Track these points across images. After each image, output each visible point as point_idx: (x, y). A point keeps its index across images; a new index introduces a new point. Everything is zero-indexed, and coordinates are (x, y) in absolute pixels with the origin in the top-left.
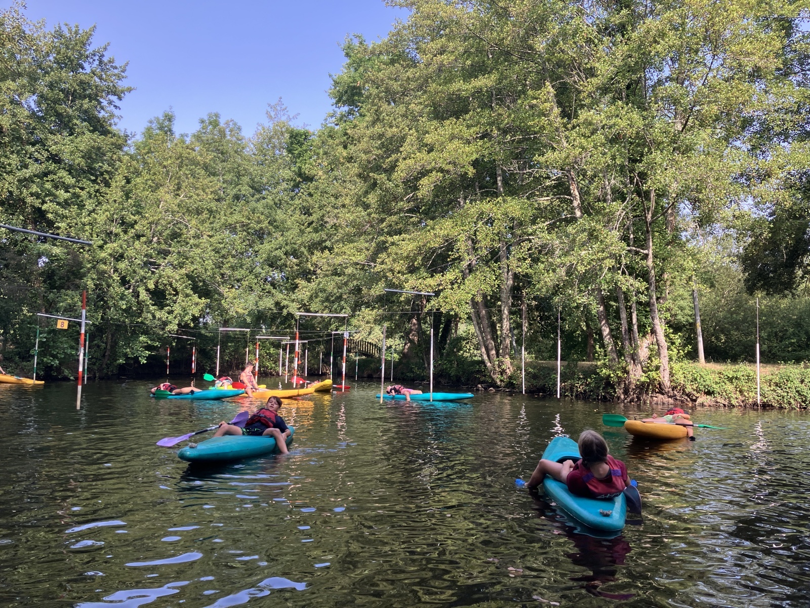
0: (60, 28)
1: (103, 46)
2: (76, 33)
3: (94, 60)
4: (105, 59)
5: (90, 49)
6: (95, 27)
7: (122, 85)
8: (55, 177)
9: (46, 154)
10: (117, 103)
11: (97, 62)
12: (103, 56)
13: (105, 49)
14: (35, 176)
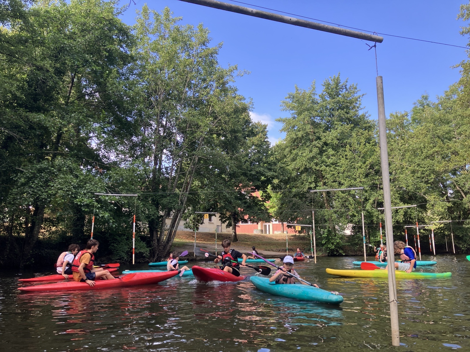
0: (326, 80)
1: (345, 81)
2: (334, 79)
5: (340, 85)
9: (321, 143)
12: (346, 85)
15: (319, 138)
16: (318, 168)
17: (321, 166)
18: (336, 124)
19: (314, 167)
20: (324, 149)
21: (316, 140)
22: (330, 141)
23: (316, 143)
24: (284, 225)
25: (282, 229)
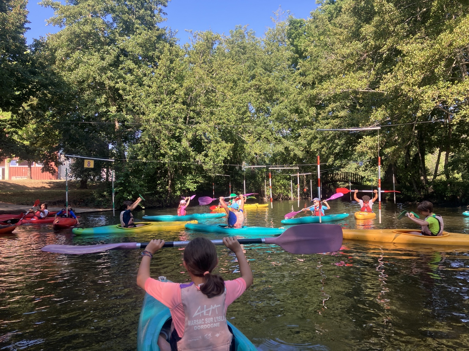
9: (117, 50)
14: (110, 65)
16: (112, 84)
17: (117, 83)
18: (137, 28)
19: (107, 82)
20: (121, 59)
21: (109, 44)
22: (130, 49)
23: (109, 48)
24: (32, 169)
25: (29, 174)
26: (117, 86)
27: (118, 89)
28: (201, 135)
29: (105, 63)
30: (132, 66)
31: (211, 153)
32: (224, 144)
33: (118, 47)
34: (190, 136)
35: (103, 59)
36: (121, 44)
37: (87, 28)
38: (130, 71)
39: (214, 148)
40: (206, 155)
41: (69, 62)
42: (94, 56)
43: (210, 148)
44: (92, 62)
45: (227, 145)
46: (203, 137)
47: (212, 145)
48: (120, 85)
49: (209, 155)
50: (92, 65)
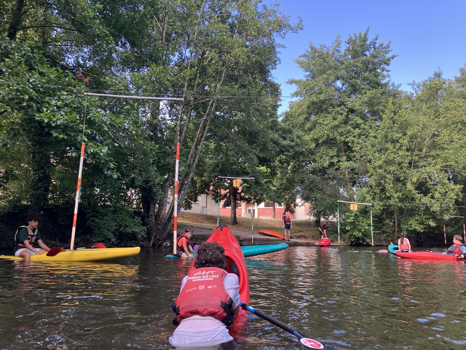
0: (351, 38)
1: (375, 37)
2: (360, 36)
3: (371, 48)
4: (377, 45)
5: (368, 42)
6: (368, 28)
7: (388, 56)
8: (352, 122)
9: (346, 110)
10: (387, 68)
11: (373, 49)
12: (375, 43)
13: (376, 39)
14: (341, 123)
15: (342, 104)
16: (343, 139)
17: (347, 137)
19: (338, 138)
21: (339, 106)
22: (357, 108)
23: (340, 109)
24: (276, 210)
25: (273, 214)
26: (347, 140)
27: (348, 142)
28: (426, 178)
29: (336, 123)
30: (360, 121)
31: (437, 195)
32: (452, 186)
33: (347, 107)
34: (415, 179)
35: (335, 119)
36: (350, 105)
37: (322, 97)
38: (358, 126)
39: (441, 190)
40: (433, 197)
41: (308, 125)
42: (327, 117)
43: (436, 190)
44: (326, 122)
45: (455, 187)
46: (429, 180)
47: (439, 187)
48: (349, 139)
49: (435, 197)
50: (326, 125)
